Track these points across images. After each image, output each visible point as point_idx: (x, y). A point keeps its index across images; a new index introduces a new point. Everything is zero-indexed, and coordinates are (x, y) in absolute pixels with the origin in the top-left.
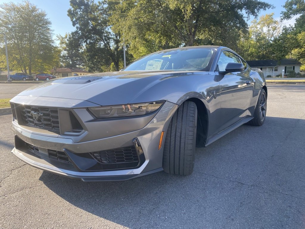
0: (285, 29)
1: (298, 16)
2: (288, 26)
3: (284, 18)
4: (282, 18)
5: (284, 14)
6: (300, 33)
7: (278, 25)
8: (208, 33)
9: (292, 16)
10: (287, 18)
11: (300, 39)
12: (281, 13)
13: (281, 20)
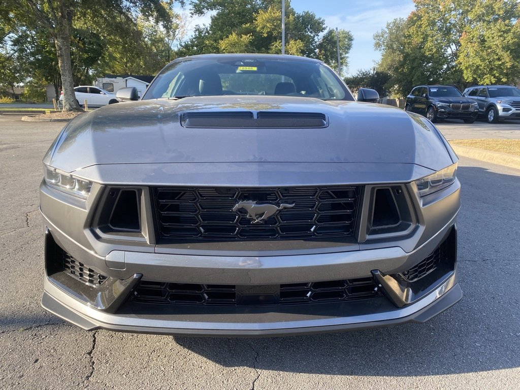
0: (198, 30)
1: (214, 13)
2: (202, 27)
3: (195, 12)
4: (192, 11)
5: (194, 6)
6: (222, 39)
7: (181, 22)
8: (93, 18)
9: (205, 10)
10: (199, 14)
11: (223, 48)
12: (190, 4)
13: (191, 15)
